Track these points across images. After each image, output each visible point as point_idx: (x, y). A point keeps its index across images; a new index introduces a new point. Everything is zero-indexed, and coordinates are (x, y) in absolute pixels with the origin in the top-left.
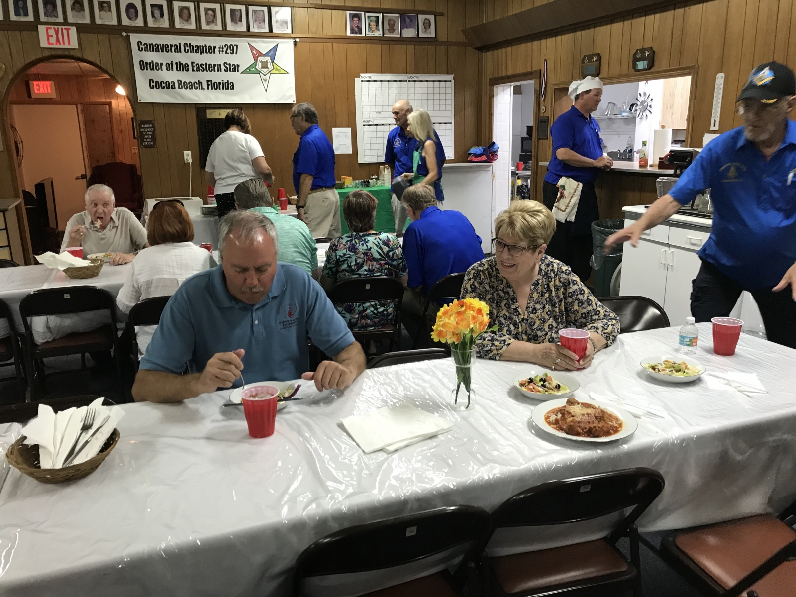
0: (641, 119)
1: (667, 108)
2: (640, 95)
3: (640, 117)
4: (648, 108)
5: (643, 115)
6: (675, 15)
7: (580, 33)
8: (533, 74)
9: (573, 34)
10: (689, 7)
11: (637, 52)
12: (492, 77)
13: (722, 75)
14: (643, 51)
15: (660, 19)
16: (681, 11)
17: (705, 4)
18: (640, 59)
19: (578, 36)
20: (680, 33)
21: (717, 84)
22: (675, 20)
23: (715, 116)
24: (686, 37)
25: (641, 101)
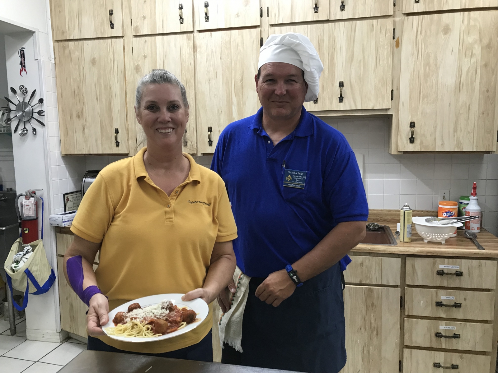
0: (23, 135)
1: (71, 117)
2: (13, 90)
3: (19, 132)
4: (36, 115)
5: (25, 128)
25: (17, 103)
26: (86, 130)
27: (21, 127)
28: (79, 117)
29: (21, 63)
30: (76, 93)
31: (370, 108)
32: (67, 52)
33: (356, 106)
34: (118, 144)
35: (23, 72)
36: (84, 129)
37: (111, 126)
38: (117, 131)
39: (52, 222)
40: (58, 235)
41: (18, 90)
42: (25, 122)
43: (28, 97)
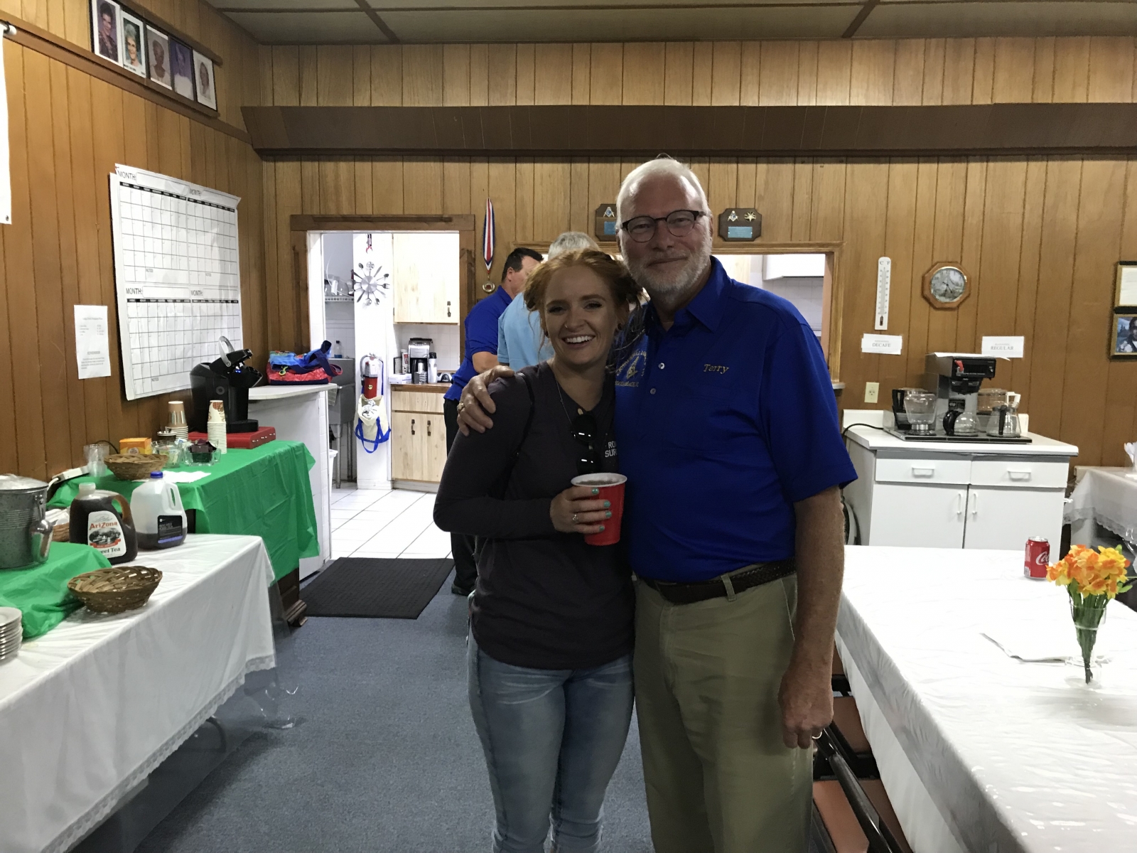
0: (365, 303)
2: (361, 266)
3: (363, 301)
4: (380, 288)
5: (368, 298)
6: (797, 170)
7: (585, 165)
8: (455, 220)
9: (566, 166)
10: (822, 165)
11: (728, 212)
12: (299, 213)
13: (888, 259)
14: (741, 212)
15: (768, 171)
16: (808, 167)
17: (849, 166)
18: (736, 223)
19: (579, 170)
20: (807, 196)
21: (881, 271)
22: (797, 177)
23: (882, 312)
24: (818, 204)
25: (363, 277)
26: (420, 302)
27: (365, 296)
28: (413, 290)
29: (368, 242)
30: (412, 269)
34: (449, 314)
35: (370, 250)
36: (417, 300)
37: (444, 299)
38: (449, 303)
39: (390, 381)
40: (393, 392)
41: (365, 266)
42: (368, 293)
43: (374, 271)
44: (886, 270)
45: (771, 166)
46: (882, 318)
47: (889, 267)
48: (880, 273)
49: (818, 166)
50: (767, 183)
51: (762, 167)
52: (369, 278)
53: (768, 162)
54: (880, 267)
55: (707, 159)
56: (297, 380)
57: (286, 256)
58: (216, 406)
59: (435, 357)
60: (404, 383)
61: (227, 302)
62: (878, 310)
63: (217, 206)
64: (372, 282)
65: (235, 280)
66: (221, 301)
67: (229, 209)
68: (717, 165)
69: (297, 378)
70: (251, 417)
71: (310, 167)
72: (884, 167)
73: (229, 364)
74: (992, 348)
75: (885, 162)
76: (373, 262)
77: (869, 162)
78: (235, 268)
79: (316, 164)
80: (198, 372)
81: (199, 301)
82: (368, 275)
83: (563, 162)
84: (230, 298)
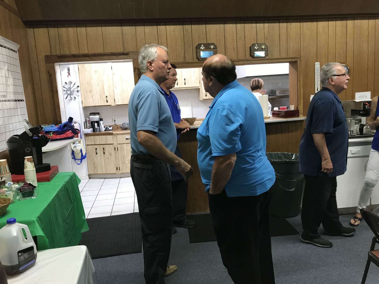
2: (66, 83)
5: (71, 97)
6: (281, 26)
7: (190, 26)
8: (130, 54)
9: (181, 27)
10: (291, 23)
11: (253, 45)
12: (49, 54)
13: (319, 63)
14: (260, 45)
15: (269, 26)
16: (285, 24)
17: (301, 23)
18: (257, 50)
19: (187, 28)
20: (285, 37)
21: (316, 68)
22: (281, 29)
23: (318, 85)
24: (290, 40)
25: (67, 88)
26: (93, 97)
27: (69, 97)
28: (90, 92)
30: (89, 83)
31: (194, 86)
32: (84, 68)
33: (190, 86)
34: (107, 101)
35: (69, 76)
36: (92, 96)
37: (104, 95)
38: (107, 97)
39: (84, 132)
40: (85, 137)
41: (68, 83)
42: (70, 95)
43: (72, 85)
44: (318, 67)
45: (270, 24)
46: (318, 88)
47: (319, 66)
48: (316, 69)
49: (289, 24)
50: (269, 32)
51: (266, 25)
52: (70, 88)
53: (268, 23)
54: (316, 66)
55: (243, 22)
56: (58, 138)
57: (44, 76)
58: (28, 160)
59: (102, 120)
60: (90, 132)
61: (19, 101)
62: (316, 85)
63: (9, 49)
64: (72, 90)
65: (21, 89)
66: (16, 101)
67: (14, 51)
68: (247, 25)
69: (58, 137)
70: (44, 162)
71: (53, 31)
72: (315, 23)
73: (30, 134)
74: (359, 97)
75: (315, 21)
76: (71, 81)
77: (309, 22)
78: (21, 83)
79: (56, 29)
80: (12, 141)
81: (5, 101)
82: (69, 87)
83: (179, 25)
84: (20, 99)
